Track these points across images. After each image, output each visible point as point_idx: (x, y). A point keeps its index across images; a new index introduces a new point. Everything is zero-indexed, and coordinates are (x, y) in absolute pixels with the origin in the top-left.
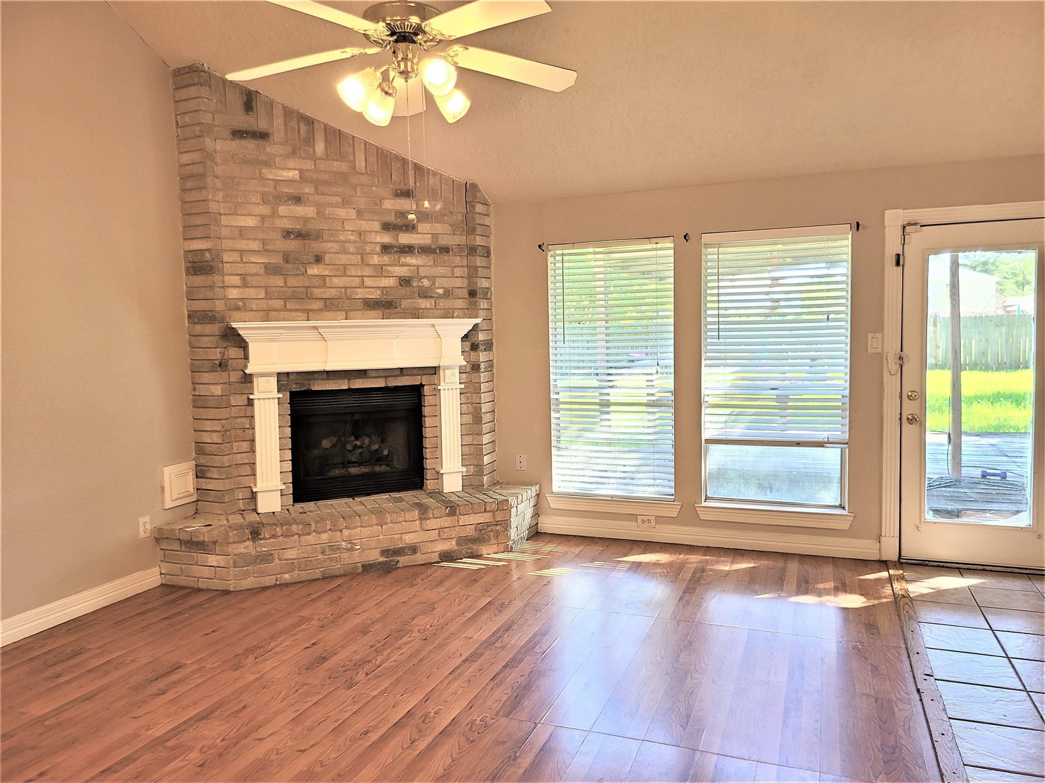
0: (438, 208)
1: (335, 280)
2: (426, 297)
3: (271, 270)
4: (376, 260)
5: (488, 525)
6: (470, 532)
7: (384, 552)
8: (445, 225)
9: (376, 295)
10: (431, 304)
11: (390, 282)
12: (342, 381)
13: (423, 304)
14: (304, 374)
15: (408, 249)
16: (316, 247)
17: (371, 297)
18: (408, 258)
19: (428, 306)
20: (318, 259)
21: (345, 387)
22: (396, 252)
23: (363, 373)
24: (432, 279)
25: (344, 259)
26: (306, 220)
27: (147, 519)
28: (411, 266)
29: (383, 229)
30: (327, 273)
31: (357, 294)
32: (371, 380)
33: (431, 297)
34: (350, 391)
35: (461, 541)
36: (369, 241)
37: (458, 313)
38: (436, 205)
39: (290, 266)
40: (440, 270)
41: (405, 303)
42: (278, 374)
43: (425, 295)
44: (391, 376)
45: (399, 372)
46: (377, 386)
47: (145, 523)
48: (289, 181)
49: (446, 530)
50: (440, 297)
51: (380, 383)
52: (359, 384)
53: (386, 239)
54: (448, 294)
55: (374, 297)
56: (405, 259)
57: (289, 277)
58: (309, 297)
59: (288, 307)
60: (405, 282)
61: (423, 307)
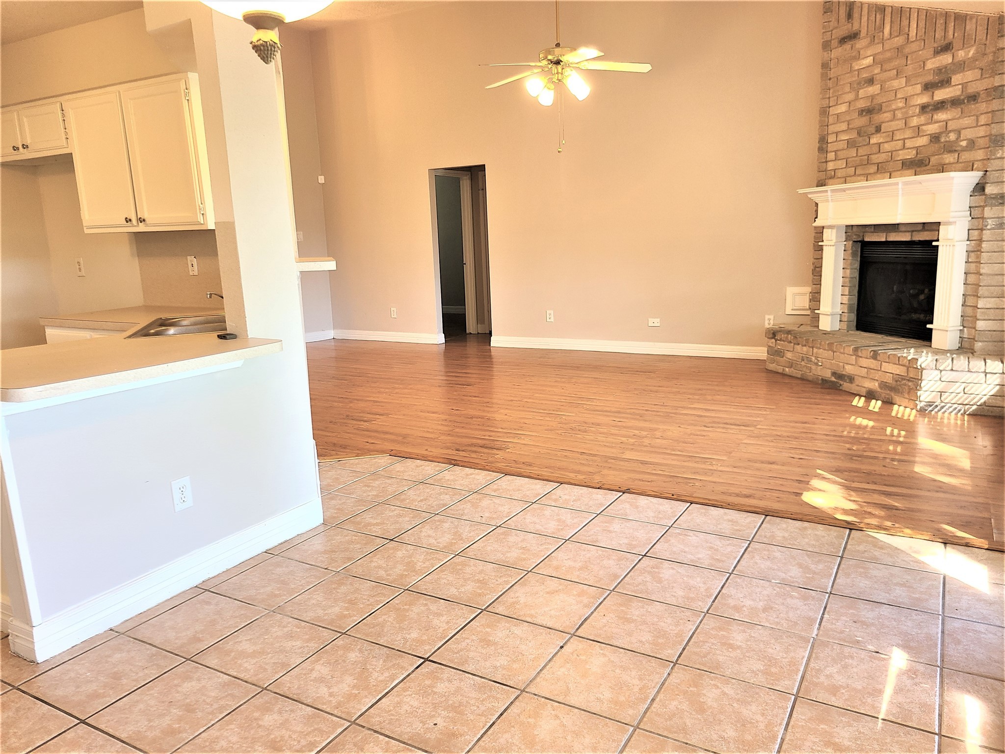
0: (971, 54)
1: (886, 145)
2: (950, 152)
3: (851, 144)
4: (915, 122)
5: (903, 378)
6: (889, 379)
7: (834, 374)
8: (976, 70)
9: (910, 155)
10: (954, 158)
11: (923, 141)
12: (881, 234)
13: (948, 159)
14: (860, 227)
15: (940, 106)
16: (878, 118)
17: (908, 157)
18: (939, 114)
19: (952, 160)
20: (878, 130)
21: (884, 240)
22: (931, 110)
23: (894, 227)
24: (958, 132)
25: (895, 125)
26: (873, 97)
27: (772, 317)
28: (940, 122)
29: (925, 90)
30: (881, 140)
31: (899, 156)
32: (900, 234)
33: (955, 151)
34: (887, 243)
35: (884, 385)
36: (912, 105)
37: (978, 165)
38: (969, 51)
39: (861, 139)
40: (967, 121)
41: (934, 160)
42: (846, 226)
43: (950, 149)
44: (916, 231)
45: (920, 227)
46: (905, 240)
47: (769, 320)
48: (868, 67)
49: (872, 371)
50: (965, 149)
51: (906, 237)
52: (894, 237)
53: (924, 99)
54: (972, 144)
55: (909, 157)
56: (937, 115)
57: (859, 148)
58: (869, 163)
59: (857, 173)
60: (935, 138)
61: (947, 162)
